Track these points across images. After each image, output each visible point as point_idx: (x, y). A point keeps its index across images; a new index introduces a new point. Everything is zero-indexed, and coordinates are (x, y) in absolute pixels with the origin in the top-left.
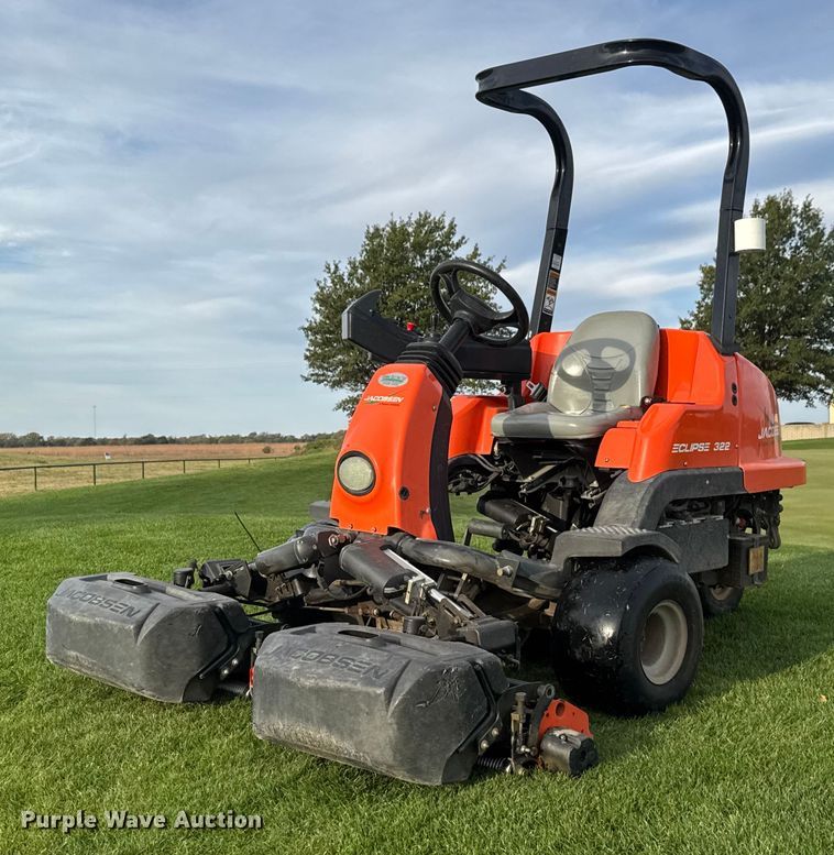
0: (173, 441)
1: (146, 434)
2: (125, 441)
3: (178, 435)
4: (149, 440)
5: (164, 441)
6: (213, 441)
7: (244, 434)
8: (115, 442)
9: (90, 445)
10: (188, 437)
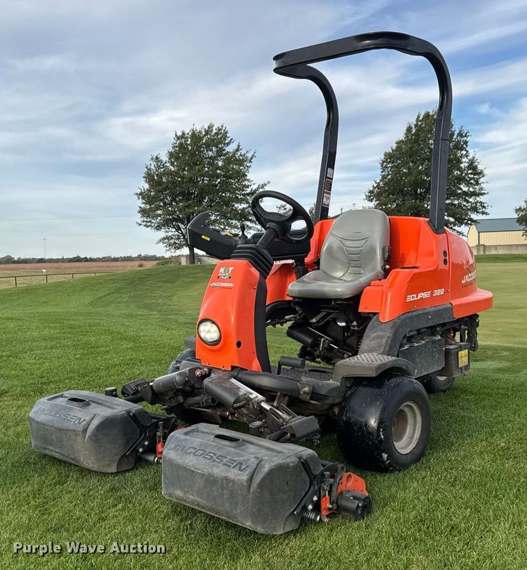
0: (91, 260)
1: (76, 256)
2: (63, 260)
3: (95, 256)
4: (77, 259)
5: (86, 260)
6: (116, 260)
7: (135, 255)
8: (57, 261)
9: (42, 262)
10: (101, 257)
